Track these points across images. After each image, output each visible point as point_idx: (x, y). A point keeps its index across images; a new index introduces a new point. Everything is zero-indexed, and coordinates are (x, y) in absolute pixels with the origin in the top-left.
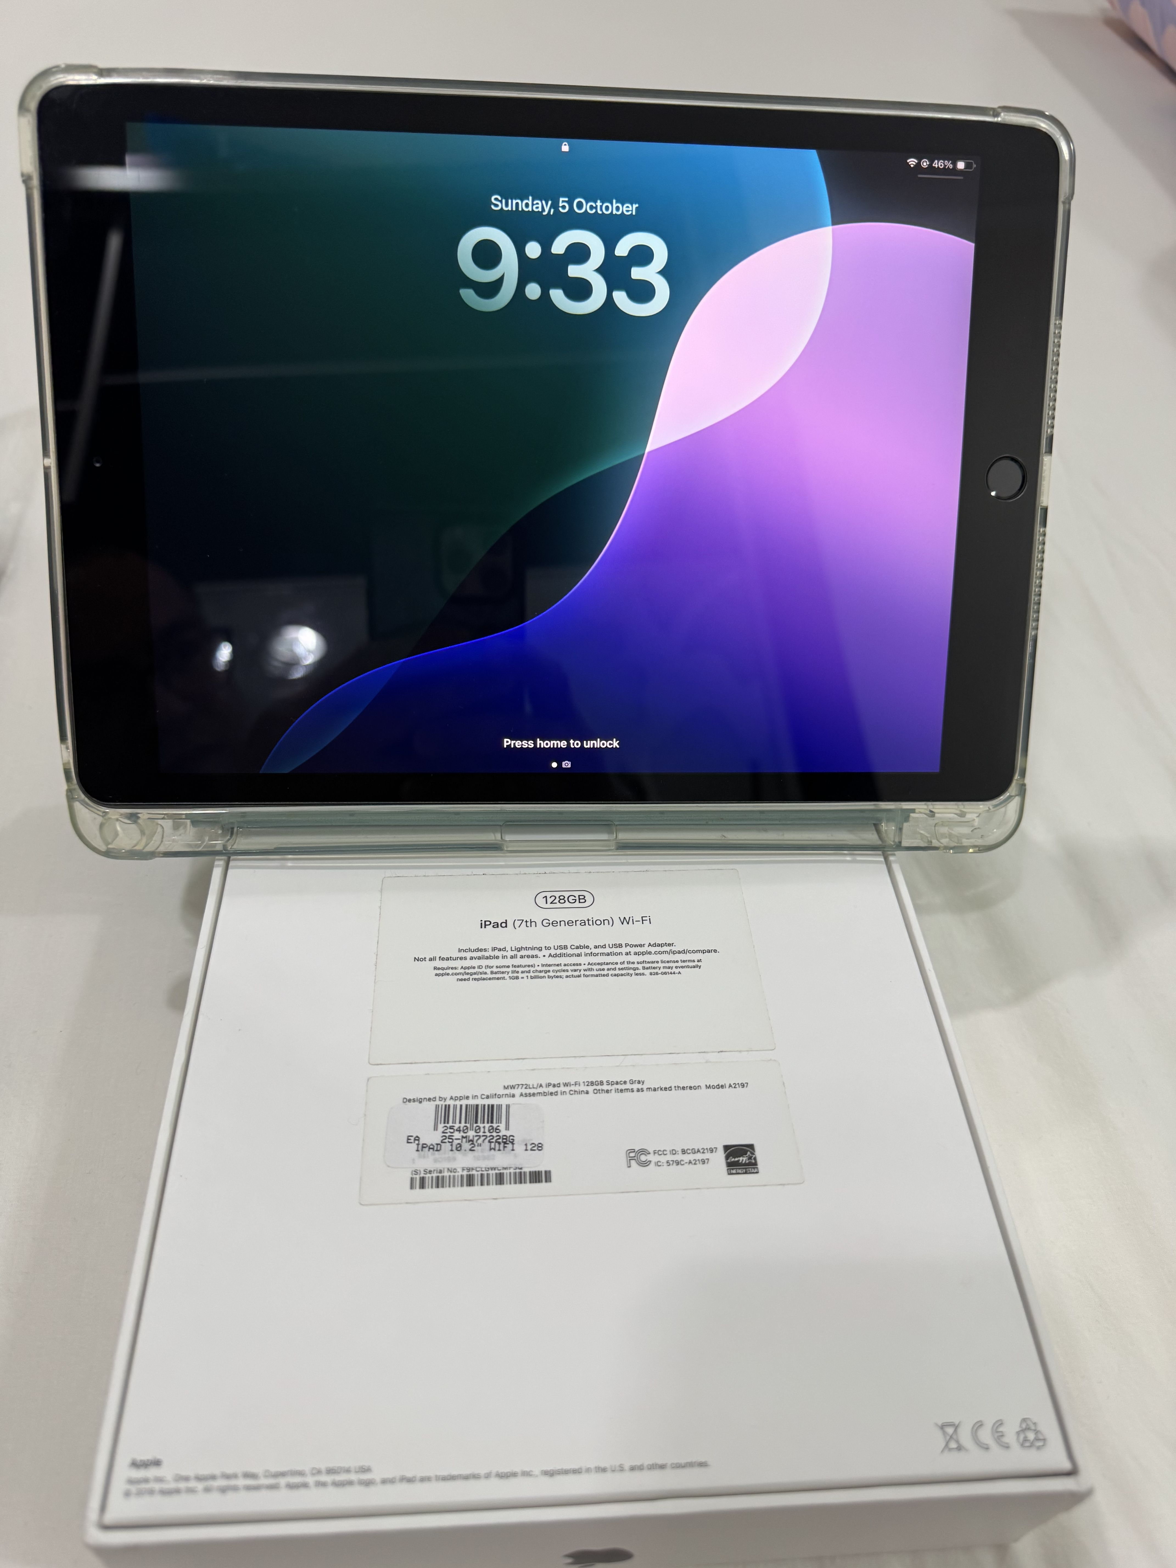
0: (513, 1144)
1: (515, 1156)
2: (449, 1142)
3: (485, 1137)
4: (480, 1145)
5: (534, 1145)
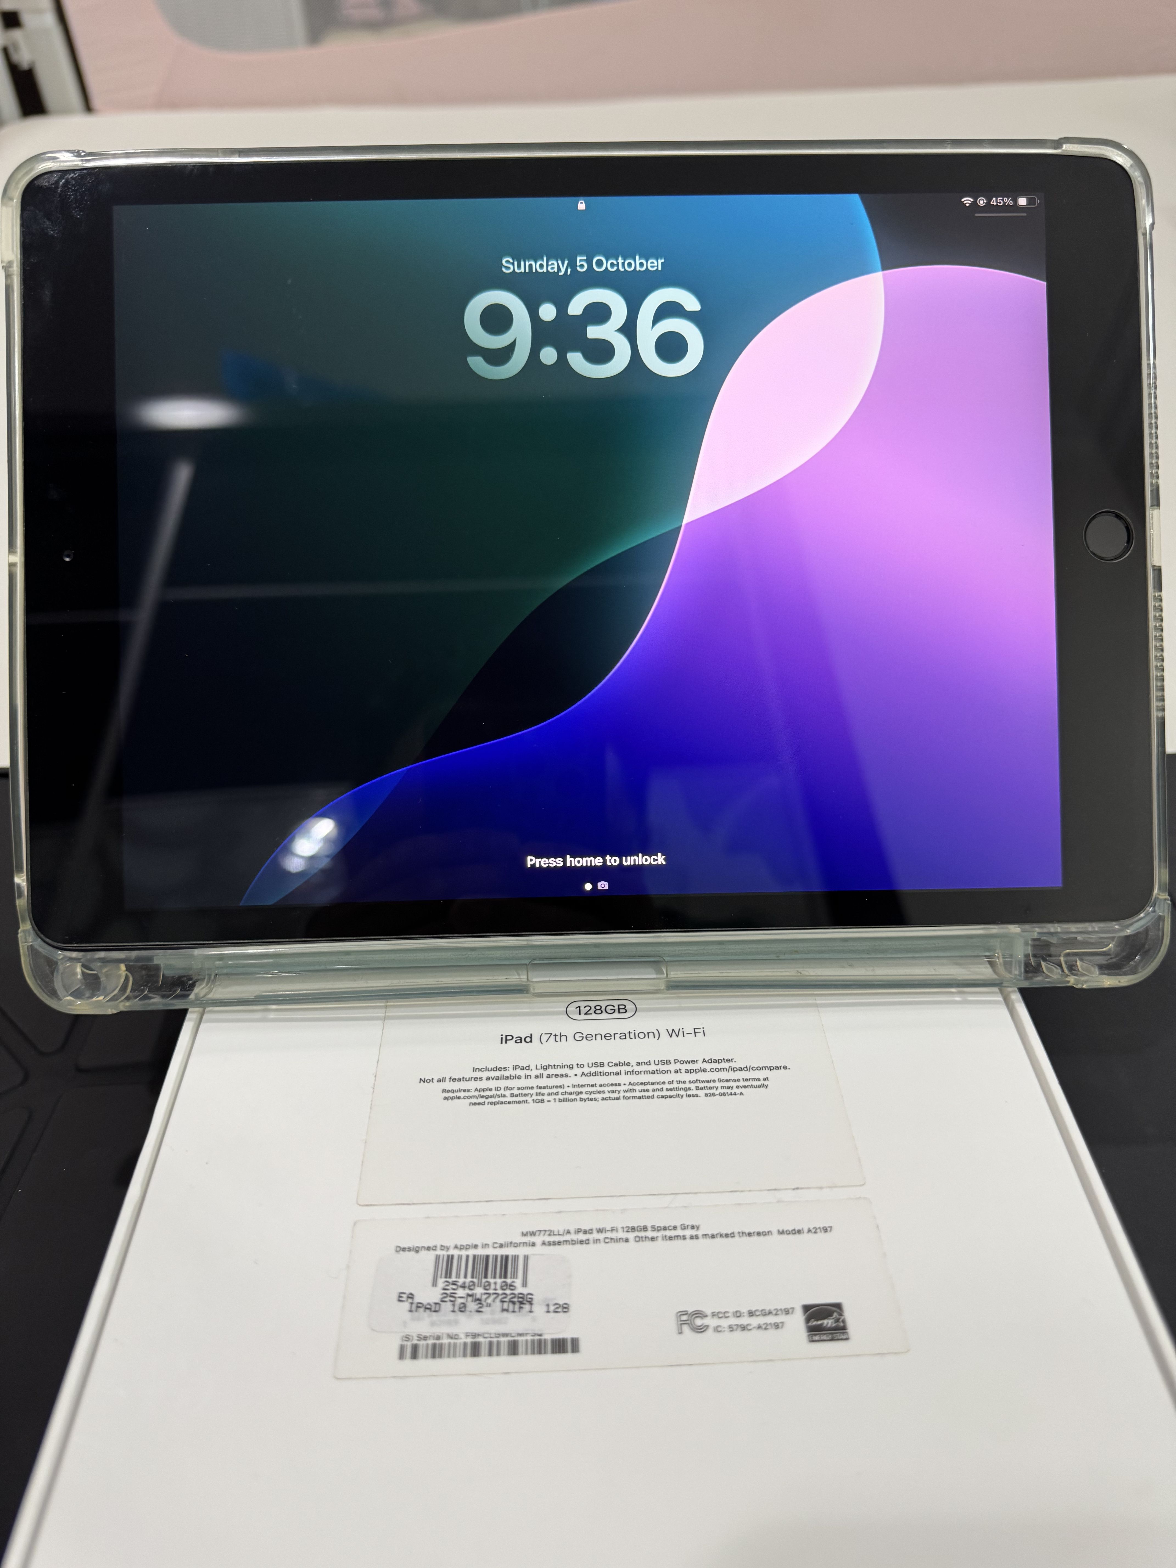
0: (531, 1303)
1: (534, 1319)
2: (451, 1301)
3: (495, 1296)
4: (489, 1305)
5: (558, 1306)
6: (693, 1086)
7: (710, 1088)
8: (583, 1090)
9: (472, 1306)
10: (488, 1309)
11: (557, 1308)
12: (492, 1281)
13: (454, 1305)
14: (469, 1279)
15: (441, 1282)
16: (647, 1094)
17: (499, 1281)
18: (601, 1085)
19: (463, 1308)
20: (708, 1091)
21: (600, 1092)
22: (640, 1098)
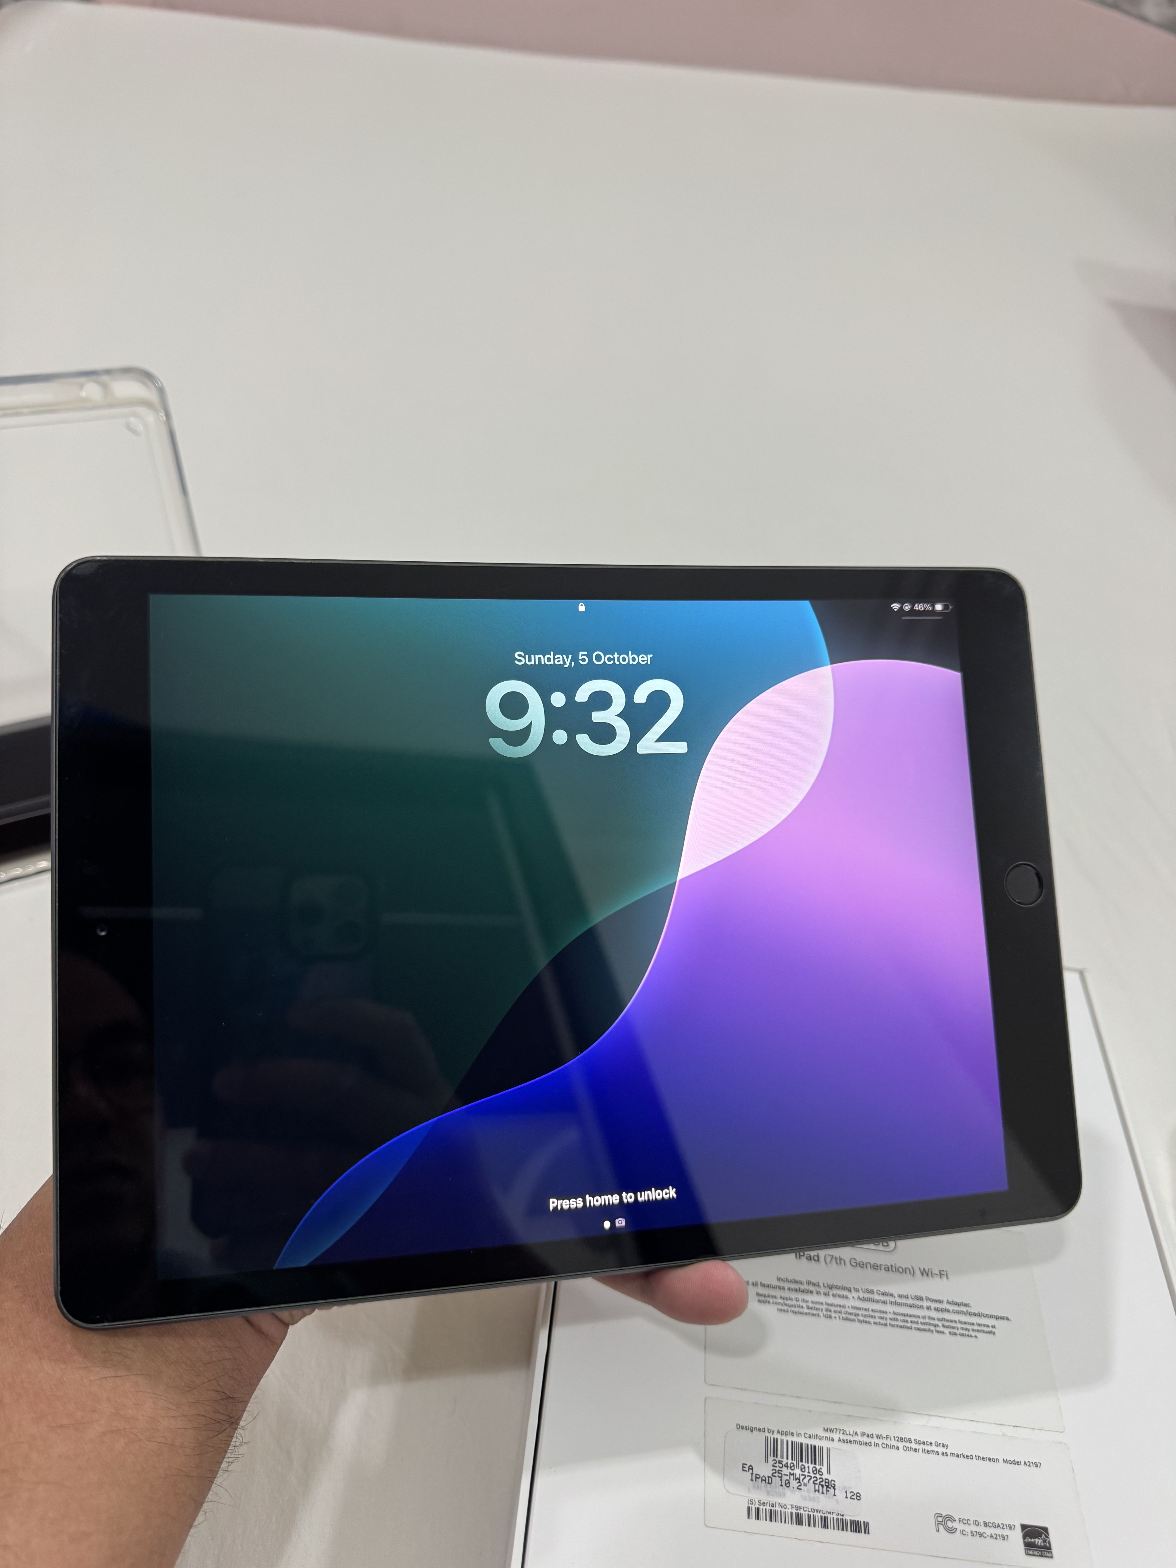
0: (835, 1489)
1: (837, 1502)
3: (809, 1478)
4: (805, 1485)
6: (940, 1324)
7: (953, 1328)
8: (860, 1312)
9: (794, 1483)
10: (805, 1488)
11: (853, 1495)
12: (806, 1465)
13: (781, 1480)
14: (790, 1461)
15: (771, 1459)
16: (906, 1324)
17: (811, 1466)
18: (873, 1311)
19: (788, 1484)
20: (952, 1330)
21: (872, 1316)
22: (901, 1327)
